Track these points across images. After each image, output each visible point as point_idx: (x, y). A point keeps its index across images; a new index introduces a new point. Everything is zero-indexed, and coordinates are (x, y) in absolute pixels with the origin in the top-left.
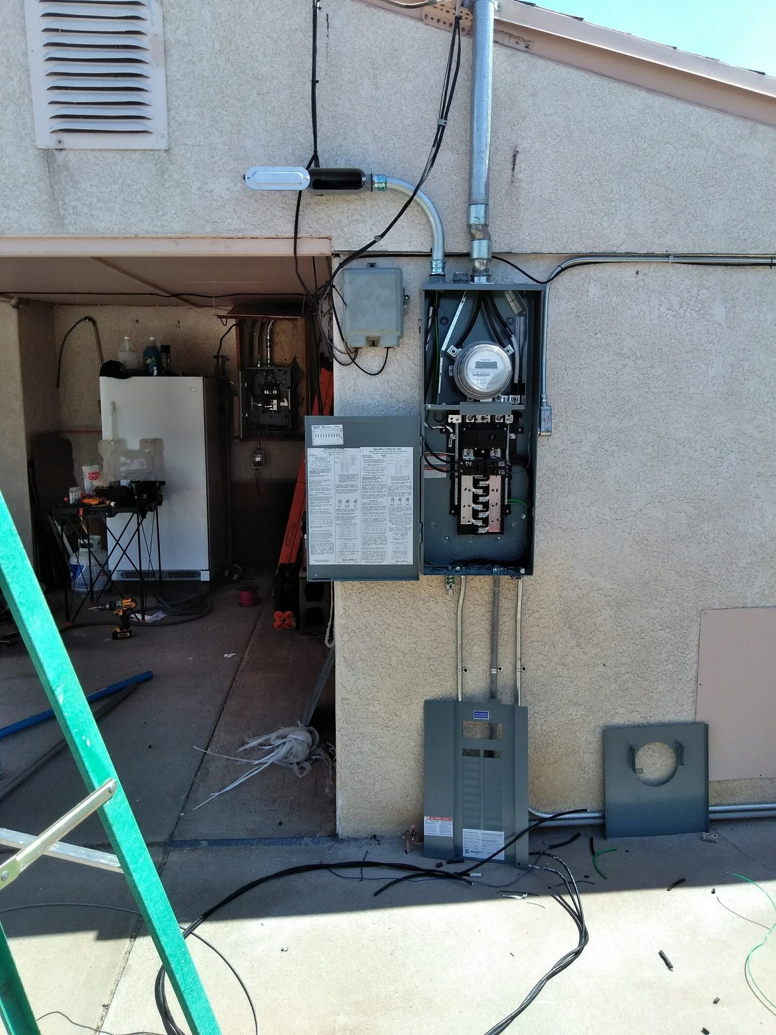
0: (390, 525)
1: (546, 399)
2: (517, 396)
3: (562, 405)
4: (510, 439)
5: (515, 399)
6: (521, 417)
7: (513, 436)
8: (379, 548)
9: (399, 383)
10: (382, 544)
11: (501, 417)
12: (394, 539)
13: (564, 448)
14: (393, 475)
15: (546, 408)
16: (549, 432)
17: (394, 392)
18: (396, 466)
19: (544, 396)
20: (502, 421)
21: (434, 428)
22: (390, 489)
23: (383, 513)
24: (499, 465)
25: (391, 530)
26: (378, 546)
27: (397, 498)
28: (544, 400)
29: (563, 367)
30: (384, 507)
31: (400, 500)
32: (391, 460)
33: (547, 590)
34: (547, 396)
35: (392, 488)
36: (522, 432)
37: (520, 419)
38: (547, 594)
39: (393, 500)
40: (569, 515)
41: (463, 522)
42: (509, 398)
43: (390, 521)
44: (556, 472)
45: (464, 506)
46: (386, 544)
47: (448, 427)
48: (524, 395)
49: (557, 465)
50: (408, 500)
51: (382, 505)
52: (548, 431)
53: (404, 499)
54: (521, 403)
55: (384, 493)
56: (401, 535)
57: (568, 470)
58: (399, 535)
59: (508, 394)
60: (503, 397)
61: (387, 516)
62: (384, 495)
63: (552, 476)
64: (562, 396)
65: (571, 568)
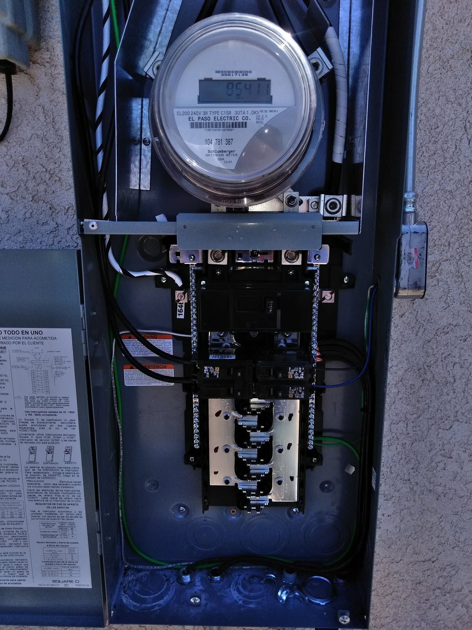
0: (31, 506)
1: (414, 203)
2: (339, 197)
3: (450, 219)
4: (320, 303)
5: (333, 205)
6: (348, 251)
7: (328, 297)
8: (12, 554)
9: (52, 166)
10: (17, 546)
11: (297, 253)
12: (44, 536)
13: (451, 321)
14: (29, 394)
15: (414, 227)
16: (419, 288)
17: (42, 187)
18: (33, 372)
19: (408, 196)
20: (299, 262)
21: (136, 275)
22: (23, 426)
23: (14, 480)
24: (290, 376)
25: (35, 515)
26: (9, 550)
27: (41, 449)
28: (409, 208)
29: (459, 123)
30: (15, 466)
31: (50, 451)
32: (19, 359)
33: (396, 607)
34: (416, 196)
35: (29, 425)
36: (351, 285)
37: (346, 256)
38: (395, 614)
39: (33, 451)
40: (452, 467)
41: (215, 481)
42: (318, 203)
43: (32, 497)
44: (429, 376)
45: (216, 450)
46: (26, 545)
47: (169, 274)
48: (359, 194)
49: (431, 359)
50: (68, 451)
51: (9, 461)
52: (416, 286)
53: (59, 449)
54: (348, 218)
55: (11, 435)
56: (60, 528)
57: (458, 371)
58: (56, 527)
59: (317, 193)
60: (304, 198)
61: (23, 485)
62: (12, 440)
63: (418, 383)
64: (453, 197)
65: (448, 569)
